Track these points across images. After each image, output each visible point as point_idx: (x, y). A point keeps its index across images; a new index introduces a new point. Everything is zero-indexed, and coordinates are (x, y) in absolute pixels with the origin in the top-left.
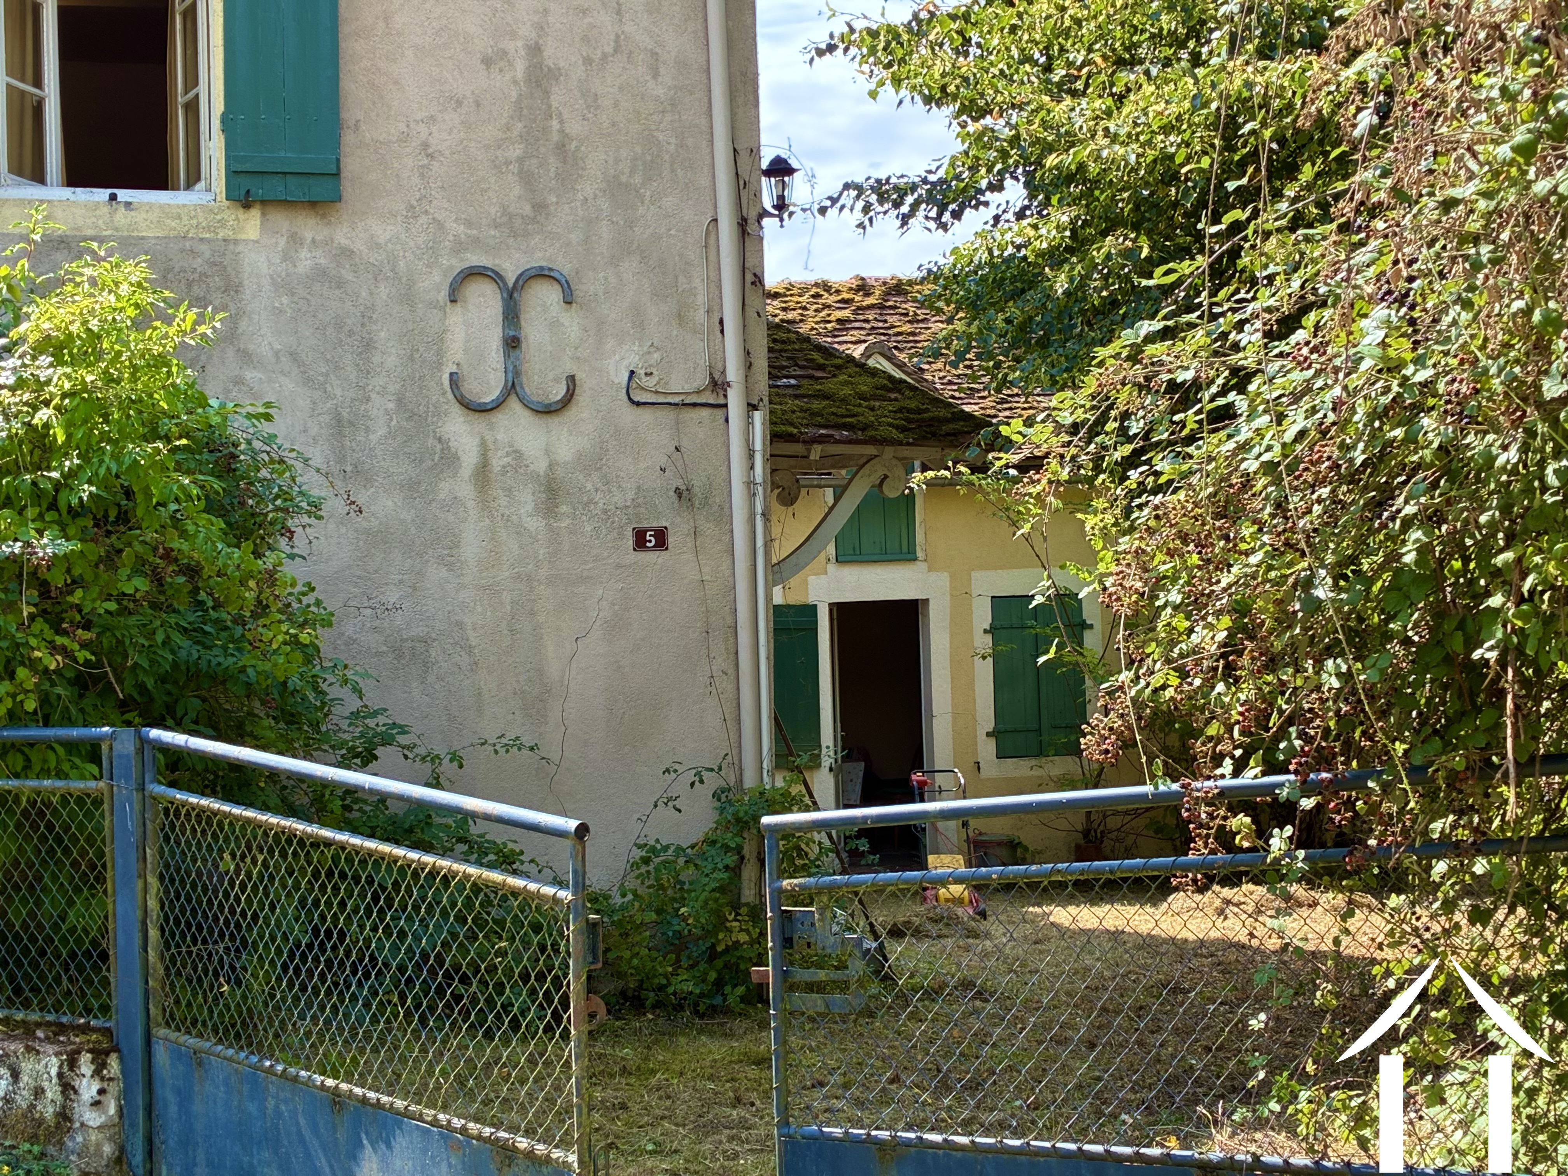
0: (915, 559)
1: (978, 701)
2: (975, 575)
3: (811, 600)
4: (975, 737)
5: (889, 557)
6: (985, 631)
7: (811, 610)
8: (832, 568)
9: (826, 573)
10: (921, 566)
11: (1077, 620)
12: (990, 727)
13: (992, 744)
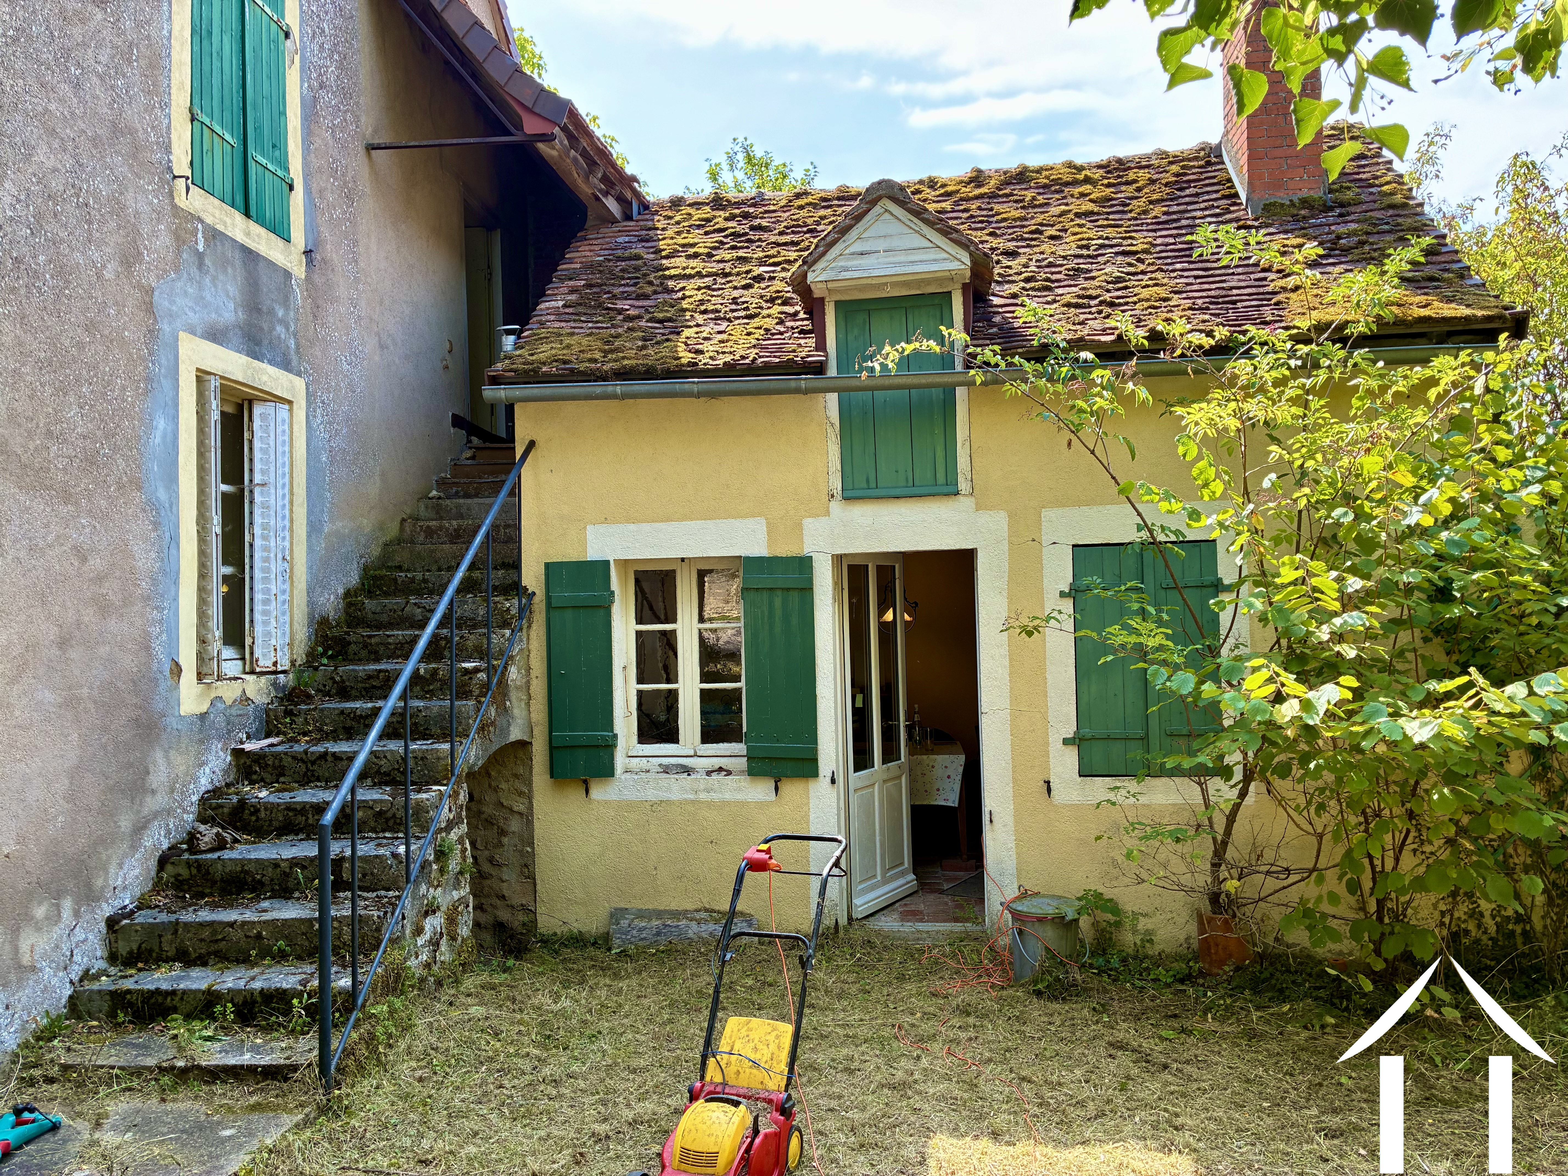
0: (957, 493)
1: (1051, 693)
2: (1048, 514)
3: (806, 551)
4: (1047, 744)
5: (917, 491)
6: (1062, 594)
7: (804, 564)
8: (836, 506)
9: (827, 513)
10: (964, 503)
11: (1208, 579)
12: (1070, 730)
13: (1071, 756)
